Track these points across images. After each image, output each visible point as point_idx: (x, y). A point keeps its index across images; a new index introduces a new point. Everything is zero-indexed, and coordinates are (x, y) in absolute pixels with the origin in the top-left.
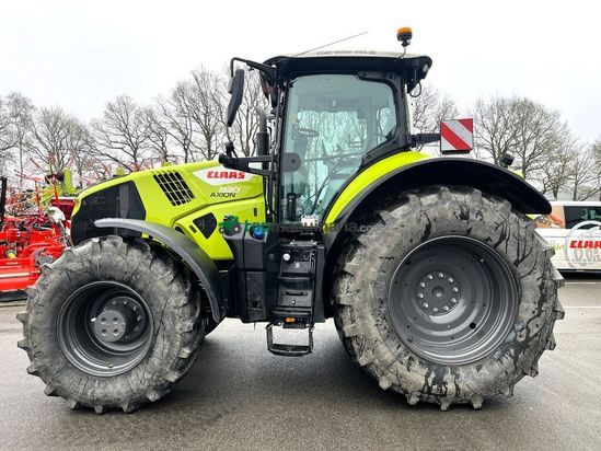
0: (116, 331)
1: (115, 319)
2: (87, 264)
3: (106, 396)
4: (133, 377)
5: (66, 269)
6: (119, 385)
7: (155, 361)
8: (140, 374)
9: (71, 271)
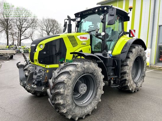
0: (85, 90)
1: (85, 86)
2: (83, 69)
3: (87, 112)
4: (93, 103)
5: (77, 71)
6: (90, 107)
7: (98, 97)
8: (94, 102)
9: (79, 72)
